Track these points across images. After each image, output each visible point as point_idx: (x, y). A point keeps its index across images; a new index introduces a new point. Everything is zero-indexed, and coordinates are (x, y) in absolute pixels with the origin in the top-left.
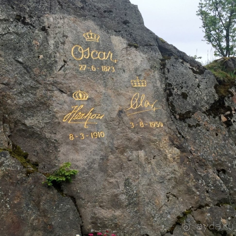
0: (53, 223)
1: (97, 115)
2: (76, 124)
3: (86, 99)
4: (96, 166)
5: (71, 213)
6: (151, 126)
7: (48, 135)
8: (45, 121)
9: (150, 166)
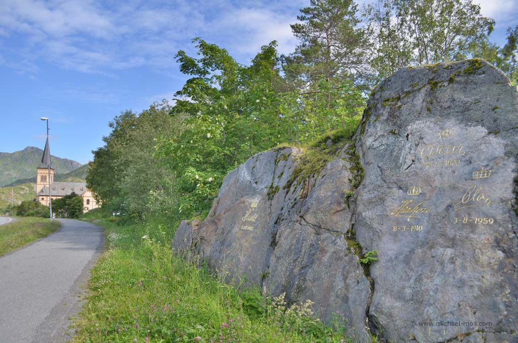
0: (350, 296)
1: (423, 210)
2: (402, 217)
3: (418, 194)
4: (401, 257)
5: (364, 293)
6: (476, 222)
7: (375, 225)
8: (377, 214)
9: (452, 266)
